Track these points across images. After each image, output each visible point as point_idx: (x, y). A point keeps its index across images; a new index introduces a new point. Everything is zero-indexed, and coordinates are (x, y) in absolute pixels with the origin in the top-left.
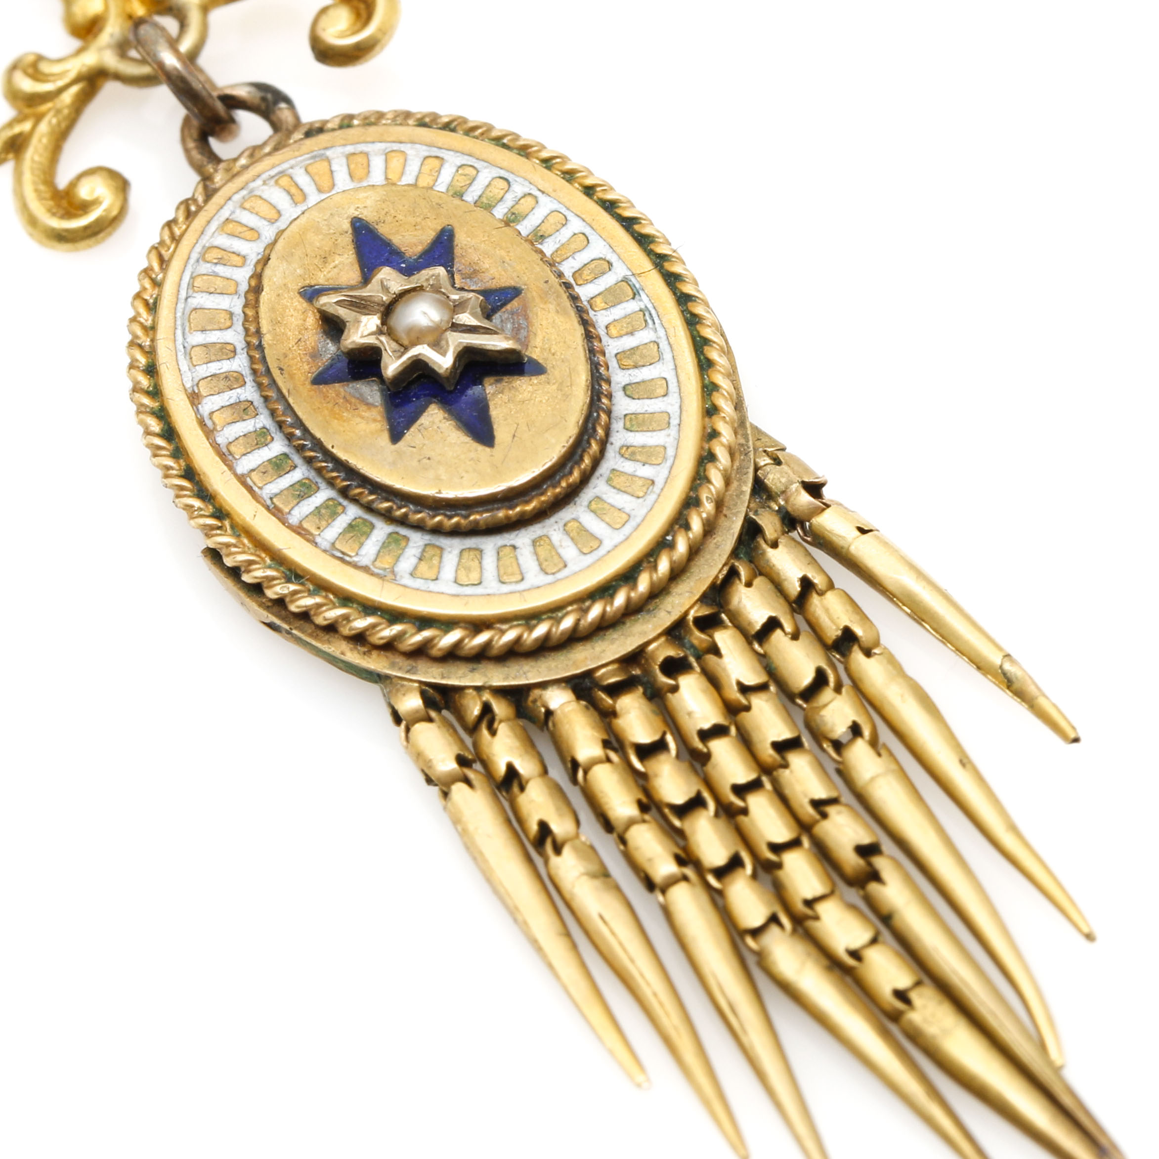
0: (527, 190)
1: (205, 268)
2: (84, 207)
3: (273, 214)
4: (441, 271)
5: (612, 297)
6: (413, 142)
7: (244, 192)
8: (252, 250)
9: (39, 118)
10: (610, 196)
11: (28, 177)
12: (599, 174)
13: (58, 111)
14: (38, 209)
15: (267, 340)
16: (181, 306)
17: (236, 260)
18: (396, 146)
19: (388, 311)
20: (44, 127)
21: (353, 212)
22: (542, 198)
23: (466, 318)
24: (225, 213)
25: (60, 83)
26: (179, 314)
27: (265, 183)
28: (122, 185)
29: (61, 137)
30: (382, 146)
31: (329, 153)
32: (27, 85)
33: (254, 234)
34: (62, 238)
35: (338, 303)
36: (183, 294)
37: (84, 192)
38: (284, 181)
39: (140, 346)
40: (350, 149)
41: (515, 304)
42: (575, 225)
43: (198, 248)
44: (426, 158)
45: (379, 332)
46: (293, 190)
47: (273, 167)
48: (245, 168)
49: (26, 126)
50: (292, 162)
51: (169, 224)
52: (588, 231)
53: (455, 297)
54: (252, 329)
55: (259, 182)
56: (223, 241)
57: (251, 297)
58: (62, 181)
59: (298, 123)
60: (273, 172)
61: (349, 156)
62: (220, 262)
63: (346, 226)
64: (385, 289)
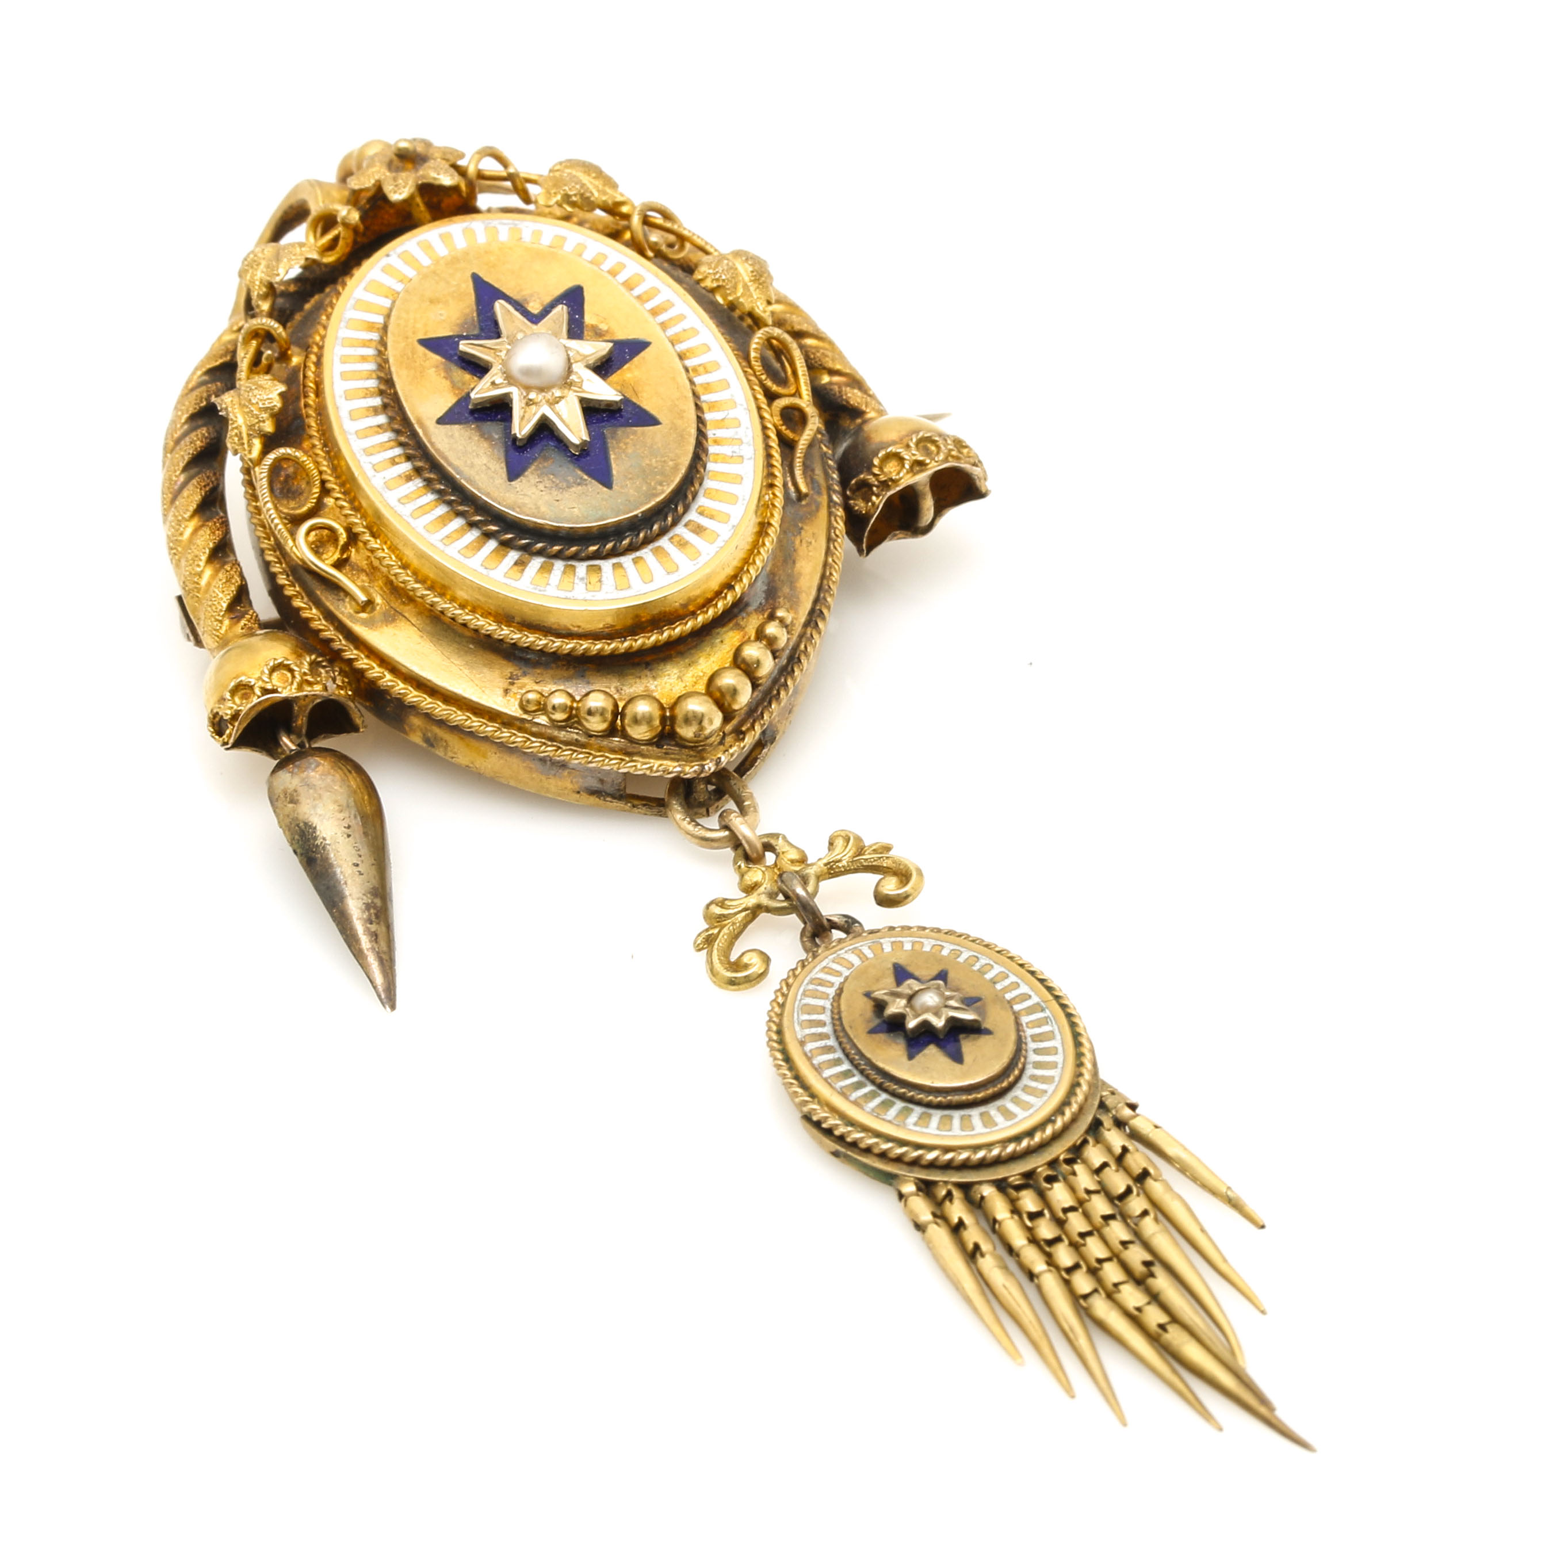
0: (987, 962)
1: (811, 987)
2: (746, 966)
3: (849, 966)
4: (941, 982)
5: (1030, 1010)
6: (927, 938)
7: (835, 955)
8: (837, 981)
9: (722, 927)
10: (1032, 969)
11: (715, 952)
12: (1026, 959)
13: (734, 924)
14: (718, 966)
15: (844, 1015)
16: (797, 1003)
17: (828, 984)
18: (918, 939)
19: (910, 998)
20: (725, 930)
21: (894, 960)
22: (995, 966)
23: (953, 1003)
24: (824, 964)
25: (736, 910)
26: (796, 1006)
27: (846, 952)
28: (766, 959)
29: (735, 936)
30: (911, 939)
31: (882, 941)
32: (717, 910)
33: (838, 974)
34: (732, 982)
35: (885, 994)
36: (799, 997)
37: (746, 959)
38: (857, 952)
39: (774, 1022)
40: (893, 939)
41: (978, 1004)
42: (1013, 978)
43: (808, 978)
44: (934, 945)
45: (906, 1006)
46: (861, 956)
47: (851, 945)
48: (834, 947)
49: (716, 931)
50: (862, 943)
51: (793, 970)
52: (1019, 981)
53: (947, 993)
54: (836, 1011)
55: (843, 951)
56: (822, 976)
57: (836, 998)
58: (733, 957)
59: (863, 931)
60: (851, 947)
61: (893, 943)
62: (820, 984)
63: (890, 966)
64: (911, 988)
